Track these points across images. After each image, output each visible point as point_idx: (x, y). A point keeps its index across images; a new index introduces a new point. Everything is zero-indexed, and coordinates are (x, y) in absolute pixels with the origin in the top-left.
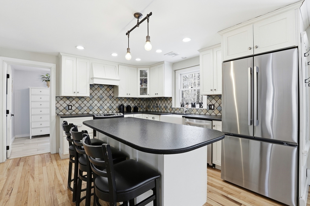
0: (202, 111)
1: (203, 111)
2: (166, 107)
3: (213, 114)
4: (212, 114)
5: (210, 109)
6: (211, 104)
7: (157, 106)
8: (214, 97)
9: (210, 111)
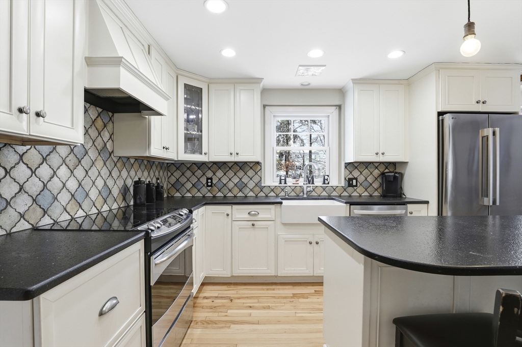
0: (334, 190)
1: (336, 189)
2: (242, 186)
3: (355, 194)
4: (352, 195)
5: (350, 185)
6: (351, 176)
7: (211, 182)
8: (356, 165)
9: (350, 189)
